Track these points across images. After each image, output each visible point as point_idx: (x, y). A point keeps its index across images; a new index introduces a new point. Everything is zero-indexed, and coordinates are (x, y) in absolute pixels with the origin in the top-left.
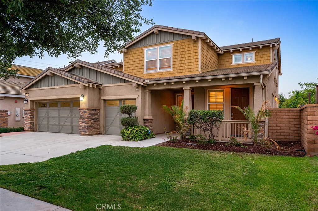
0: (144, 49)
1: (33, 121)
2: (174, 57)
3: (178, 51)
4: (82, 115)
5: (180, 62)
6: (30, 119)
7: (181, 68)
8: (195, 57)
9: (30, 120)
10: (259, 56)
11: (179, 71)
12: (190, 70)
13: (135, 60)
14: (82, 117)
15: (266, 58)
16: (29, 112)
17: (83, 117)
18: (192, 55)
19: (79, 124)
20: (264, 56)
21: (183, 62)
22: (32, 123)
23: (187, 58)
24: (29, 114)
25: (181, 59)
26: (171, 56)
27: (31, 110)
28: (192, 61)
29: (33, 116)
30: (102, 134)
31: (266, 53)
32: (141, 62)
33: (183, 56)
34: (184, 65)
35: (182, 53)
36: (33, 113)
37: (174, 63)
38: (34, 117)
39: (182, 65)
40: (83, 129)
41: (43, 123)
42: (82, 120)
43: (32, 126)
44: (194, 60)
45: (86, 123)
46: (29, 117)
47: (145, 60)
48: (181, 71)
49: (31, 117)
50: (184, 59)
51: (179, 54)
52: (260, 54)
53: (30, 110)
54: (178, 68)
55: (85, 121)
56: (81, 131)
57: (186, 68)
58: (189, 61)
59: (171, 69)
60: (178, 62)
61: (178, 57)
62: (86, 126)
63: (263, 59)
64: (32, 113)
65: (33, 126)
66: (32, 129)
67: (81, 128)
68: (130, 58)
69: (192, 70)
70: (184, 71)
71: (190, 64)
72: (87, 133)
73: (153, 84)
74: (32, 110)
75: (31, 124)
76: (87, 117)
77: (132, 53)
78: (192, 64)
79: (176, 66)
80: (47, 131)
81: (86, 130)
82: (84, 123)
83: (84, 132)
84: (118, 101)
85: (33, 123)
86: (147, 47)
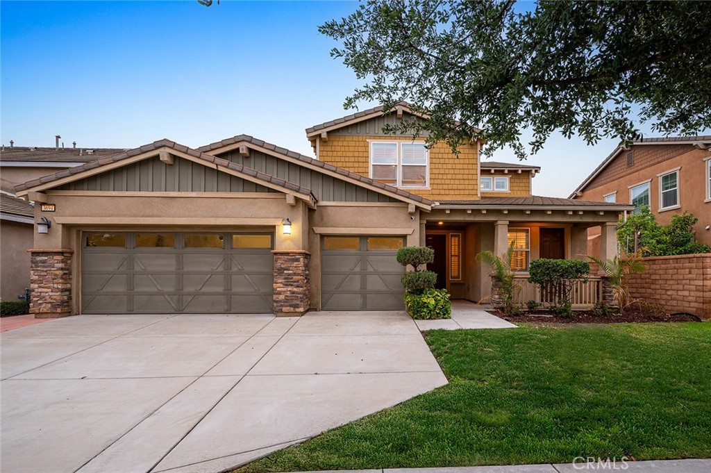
0: (367, 140)
1: (69, 286)
2: (433, 166)
3: (440, 156)
4: (282, 266)
5: (445, 177)
6: (62, 278)
7: (446, 187)
8: (471, 172)
9: (62, 283)
10: (515, 184)
11: (442, 192)
12: (462, 192)
13: (347, 159)
14: (283, 273)
15: (524, 188)
16: (59, 258)
17: (285, 272)
18: (465, 166)
19: (273, 289)
20: (521, 184)
21: (449, 177)
22: (66, 290)
23: (457, 172)
24: (60, 265)
25: (447, 171)
26: (427, 163)
27: (66, 253)
28: (465, 177)
29: (68, 270)
30: (316, 310)
31: (524, 181)
32: (361, 165)
33: (449, 166)
34: (452, 182)
35: (447, 161)
36: (69, 261)
37: (433, 176)
38: (70, 274)
39: (447, 182)
40: (286, 300)
41: (107, 289)
42: (285, 279)
43: (66, 298)
44: (470, 177)
45: (298, 287)
46: (60, 273)
47: (372, 162)
48: (447, 192)
49: (65, 274)
50: (451, 171)
51: (442, 161)
52: (516, 181)
53: (62, 253)
54: (440, 187)
55: (294, 282)
56: (282, 306)
57: (455, 187)
58: (461, 177)
59: (428, 186)
60: (440, 176)
61: (440, 166)
62: (300, 293)
63: (520, 189)
64: (66, 262)
65: (70, 298)
66: (65, 308)
67: (282, 297)
68: (335, 154)
69: (466, 192)
70: (452, 192)
71: (462, 182)
72: (302, 310)
73: (444, 210)
74: (68, 253)
75: (64, 294)
76: (300, 272)
77: (340, 144)
78: (467, 182)
79: (436, 182)
80: (125, 311)
81: (298, 302)
82: (292, 285)
83: (291, 306)
84: (358, 239)
85: (69, 290)
86: (374, 138)
